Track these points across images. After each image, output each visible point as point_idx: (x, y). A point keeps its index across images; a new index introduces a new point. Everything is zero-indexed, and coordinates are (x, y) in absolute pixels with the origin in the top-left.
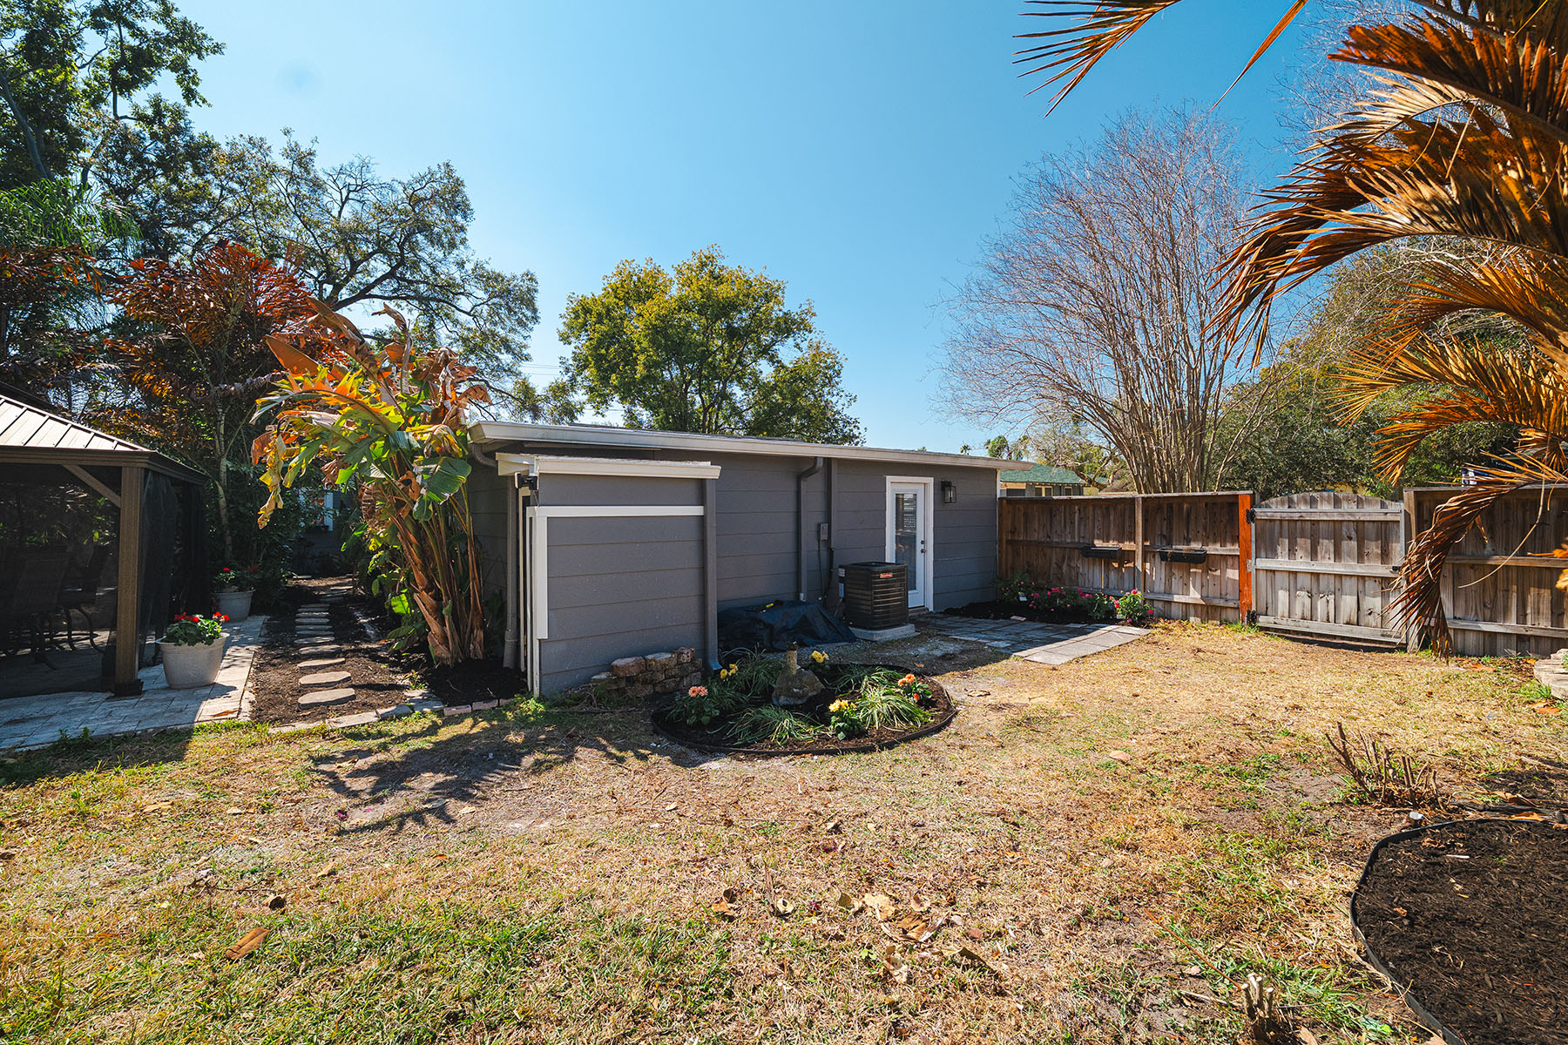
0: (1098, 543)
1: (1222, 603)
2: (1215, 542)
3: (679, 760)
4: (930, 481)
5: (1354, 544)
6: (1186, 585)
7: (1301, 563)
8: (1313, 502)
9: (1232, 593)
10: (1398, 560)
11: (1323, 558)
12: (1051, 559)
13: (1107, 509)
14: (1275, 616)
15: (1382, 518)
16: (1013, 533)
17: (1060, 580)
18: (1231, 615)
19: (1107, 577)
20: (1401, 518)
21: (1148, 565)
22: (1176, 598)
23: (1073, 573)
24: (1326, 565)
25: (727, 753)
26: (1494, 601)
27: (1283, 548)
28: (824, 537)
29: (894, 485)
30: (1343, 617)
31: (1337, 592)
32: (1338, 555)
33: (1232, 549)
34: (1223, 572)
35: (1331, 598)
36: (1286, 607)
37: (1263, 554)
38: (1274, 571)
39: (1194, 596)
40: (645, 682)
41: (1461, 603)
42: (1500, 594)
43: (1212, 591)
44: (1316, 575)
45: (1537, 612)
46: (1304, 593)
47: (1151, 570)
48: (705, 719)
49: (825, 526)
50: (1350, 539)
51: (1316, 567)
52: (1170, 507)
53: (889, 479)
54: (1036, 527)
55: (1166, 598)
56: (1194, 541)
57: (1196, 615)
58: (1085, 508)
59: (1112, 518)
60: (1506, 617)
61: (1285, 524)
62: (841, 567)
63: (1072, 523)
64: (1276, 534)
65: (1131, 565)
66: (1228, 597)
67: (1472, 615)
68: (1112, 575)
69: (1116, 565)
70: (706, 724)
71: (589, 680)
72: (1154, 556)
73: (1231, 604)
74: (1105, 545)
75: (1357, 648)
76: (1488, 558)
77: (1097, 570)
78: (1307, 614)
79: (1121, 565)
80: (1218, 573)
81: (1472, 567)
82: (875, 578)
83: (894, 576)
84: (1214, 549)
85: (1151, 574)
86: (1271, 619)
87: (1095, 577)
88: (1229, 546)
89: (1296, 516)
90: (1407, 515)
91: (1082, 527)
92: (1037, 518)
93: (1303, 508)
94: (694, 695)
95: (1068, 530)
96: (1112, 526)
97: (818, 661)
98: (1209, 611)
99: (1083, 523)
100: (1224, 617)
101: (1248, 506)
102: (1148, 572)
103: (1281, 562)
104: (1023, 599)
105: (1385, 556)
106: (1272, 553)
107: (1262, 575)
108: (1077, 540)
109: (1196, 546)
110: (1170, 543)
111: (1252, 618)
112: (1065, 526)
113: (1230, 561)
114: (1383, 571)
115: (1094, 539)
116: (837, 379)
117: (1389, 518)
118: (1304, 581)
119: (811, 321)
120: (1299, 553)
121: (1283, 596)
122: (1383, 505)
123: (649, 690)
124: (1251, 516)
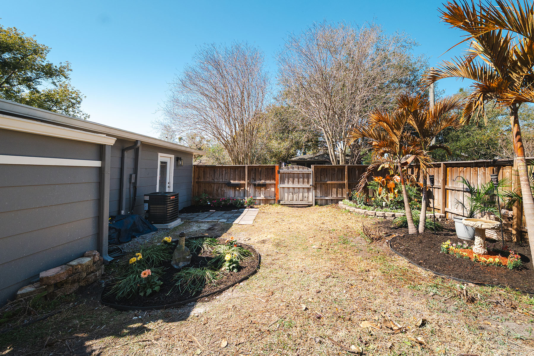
0: (232, 182)
1: (270, 198)
2: (268, 180)
3: (169, 319)
4: (173, 156)
5: (302, 179)
6: (260, 194)
7: (291, 185)
8: (293, 168)
9: (273, 195)
10: (311, 183)
11: (295, 183)
12: (214, 188)
13: (235, 170)
14: (284, 200)
15: (308, 172)
16: (198, 179)
17: (218, 195)
18: (272, 202)
19: (235, 193)
20: (312, 172)
21: (248, 188)
22: (258, 198)
23: (223, 192)
24: (296, 185)
25: (196, 301)
26: (327, 192)
27: (286, 181)
28: (133, 181)
29: (162, 157)
30: (300, 199)
31: (299, 192)
32: (293, 182)
33: (272, 182)
34: (270, 189)
35: (297, 194)
36: (287, 198)
37: (281, 183)
38: (284, 188)
39: (262, 197)
40: (74, 282)
41: (322, 193)
42: (328, 190)
43: (267, 195)
44: (294, 188)
45: (334, 194)
46: (291, 193)
47: (249, 190)
48: (157, 288)
49: (134, 176)
50: (301, 178)
51: (294, 186)
52: (255, 169)
53: (160, 154)
54: (208, 176)
55: (254, 198)
56: (263, 180)
57: (263, 203)
58: (227, 169)
59: (237, 172)
60: (329, 196)
61: (287, 174)
62: (145, 195)
63: (222, 174)
64: (285, 177)
65: (243, 188)
66: (272, 196)
67: (323, 196)
68: (237, 192)
69: (238, 189)
70: (158, 291)
71: (14, 296)
72: (250, 185)
73: (272, 198)
74: (234, 182)
75: (303, 207)
76: (327, 182)
77: (231, 191)
78: (292, 199)
79: (240, 189)
80: (269, 189)
81: (323, 184)
82: (168, 199)
83: (175, 198)
84: (268, 182)
85: (249, 191)
86: (284, 202)
87: (231, 194)
88: (272, 181)
89: (290, 172)
90: (313, 171)
91: (226, 176)
92: (208, 173)
93: (291, 170)
94: (146, 276)
95: (221, 177)
96: (237, 176)
97: (169, 242)
98: (266, 201)
99: (226, 174)
100: (270, 202)
101: (278, 169)
102: (248, 190)
103: (286, 185)
104: (209, 203)
105: (308, 182)
106: (284, 183)
107: (281, 188)
108: (224, 181)
109: (263, 181)
110: (255, 181)
111: (279, 202)
112: (220, 176)
113: (272, 186)
114: (308, 186)
115: (230, 180)
116: (78, 105)
117: (309, 172)
118: (291, 190)
119: (67, 72)
120: (290, 182)
121: (286, 194)
122: (308, 169)
123: (76, 286)
124: (279, 172)
